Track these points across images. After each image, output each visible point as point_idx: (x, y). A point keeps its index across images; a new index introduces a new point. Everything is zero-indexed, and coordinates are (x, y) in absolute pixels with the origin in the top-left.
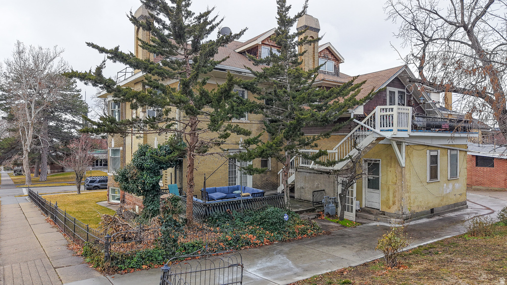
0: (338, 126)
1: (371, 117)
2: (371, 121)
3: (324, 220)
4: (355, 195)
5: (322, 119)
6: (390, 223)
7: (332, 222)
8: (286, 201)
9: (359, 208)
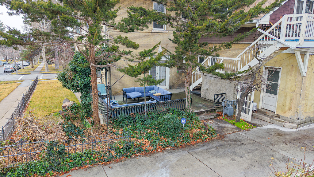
0: (240, 36)
1: (276, 27)
2: (276, 30)
3: (222, 121)
4: (252, 100)
5: (221, 29)
6: (284, 127)
7: (229, 123)
8: (187, 105)
9: (256, 110)
